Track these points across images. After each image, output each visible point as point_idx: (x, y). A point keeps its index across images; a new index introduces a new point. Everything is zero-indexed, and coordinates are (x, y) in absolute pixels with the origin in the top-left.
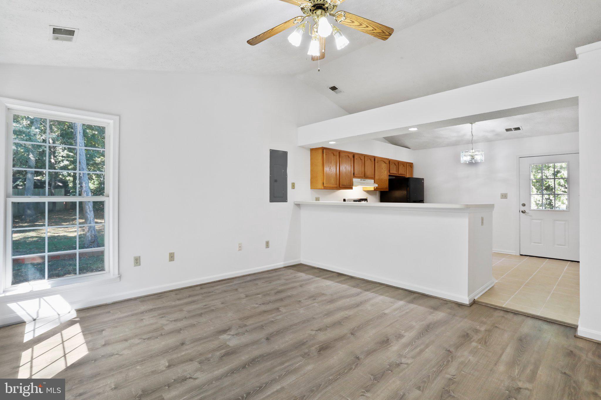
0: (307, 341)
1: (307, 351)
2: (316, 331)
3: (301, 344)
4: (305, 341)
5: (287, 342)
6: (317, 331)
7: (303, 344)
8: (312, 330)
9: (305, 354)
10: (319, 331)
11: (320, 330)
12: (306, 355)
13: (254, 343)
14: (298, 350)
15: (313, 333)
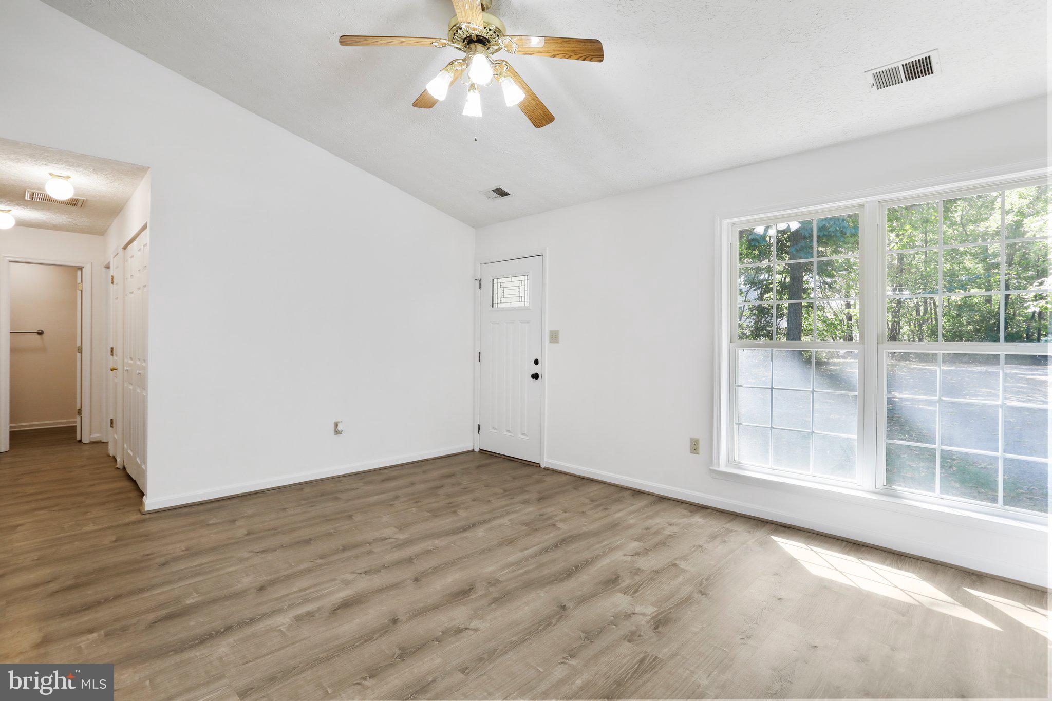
0: (490, 605)
1: (491, 589)
2: (469, 629)
3: (499, 600)
4: (493, 605)
5: (526, 603)
6: (466, 629)
7: (496, 600)
8: (476, 630)
9: (494, 585)
10: (462, 627)
11: (459, 631)
12: (493, 582)
13: (583, 600)
14: (507, 589)
15: (475, 624)
